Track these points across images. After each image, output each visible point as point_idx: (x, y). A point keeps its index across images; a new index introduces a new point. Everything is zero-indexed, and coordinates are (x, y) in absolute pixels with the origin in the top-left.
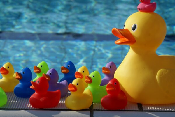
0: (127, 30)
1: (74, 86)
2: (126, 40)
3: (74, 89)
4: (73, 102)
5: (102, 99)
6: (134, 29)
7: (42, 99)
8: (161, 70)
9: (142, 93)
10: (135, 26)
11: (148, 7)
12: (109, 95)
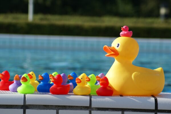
0: (113, 47)
1: (79, 80)
2: (113, 53)
3: (80, 81)
4: (79, 89)
5: (97, 90)
6: (118, 46)
7: (58, 88)
8: (135, 72)
9: (123, 87)
10: (119, 45)
11: (127, 33)
12: (102, 86)
